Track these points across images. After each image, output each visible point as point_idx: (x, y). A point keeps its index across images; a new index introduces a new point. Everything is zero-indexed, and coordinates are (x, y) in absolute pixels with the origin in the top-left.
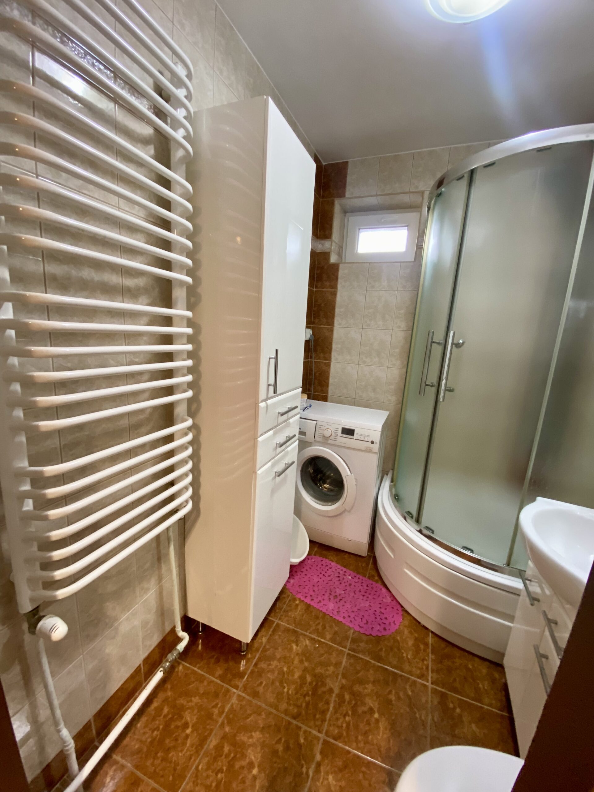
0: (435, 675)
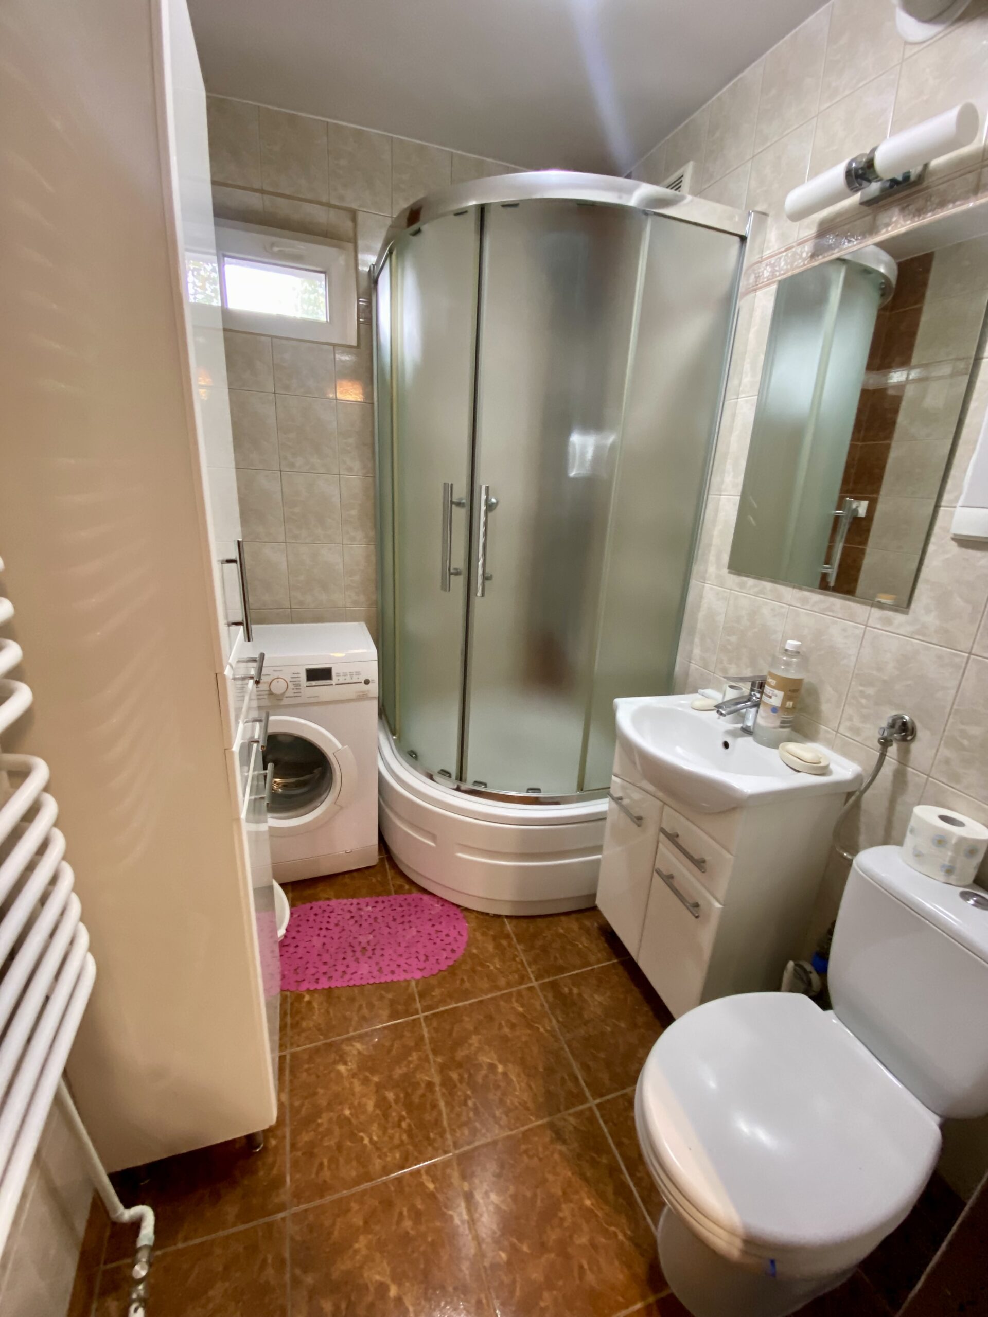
0: (534, 967)
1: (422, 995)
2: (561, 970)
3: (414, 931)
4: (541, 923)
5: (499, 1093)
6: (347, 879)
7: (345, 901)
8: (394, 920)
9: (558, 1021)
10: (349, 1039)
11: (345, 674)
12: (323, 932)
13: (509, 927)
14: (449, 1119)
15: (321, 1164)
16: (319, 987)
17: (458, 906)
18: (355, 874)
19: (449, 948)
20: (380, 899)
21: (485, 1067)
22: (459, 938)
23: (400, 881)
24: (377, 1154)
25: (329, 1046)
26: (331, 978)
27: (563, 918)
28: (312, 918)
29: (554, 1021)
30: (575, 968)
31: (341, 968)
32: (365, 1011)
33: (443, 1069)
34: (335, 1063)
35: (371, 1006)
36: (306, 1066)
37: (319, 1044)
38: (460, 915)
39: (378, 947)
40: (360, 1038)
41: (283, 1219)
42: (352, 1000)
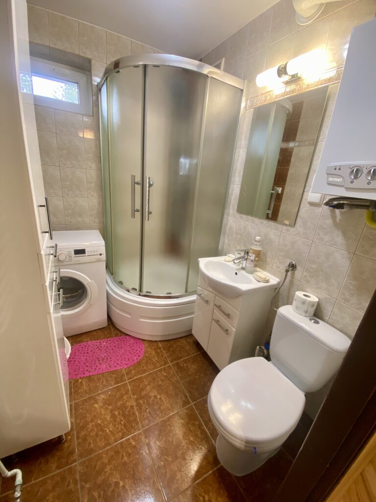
0: (170, 358)
1: (127, 374)
2: (180, 358)
3: (123, 351)
4: (172, 342)
5: (158, 406)
6: (95, 333)
7: (94, 342)
8: (115, 347)
9: (179, 377)
10: (99, 394)
11: (91, 252)
12: (86, 354)
13: (160, 345)
14: (140, 418)
15: (90, 443)
16: (85, 376)
17: (140, 339)
18: (98, 331)
19: (137, 355)
20: (109, 339)
21: (153, 397)
22: (141, 351)
23: (117, 332)
24: (112, 435)
25: (91, 397)
26: (90, 372)
27: (180, 340)
28: (81, 349)
29: (178, 377)
30: (185, 357)
31: (94, 368)
32: (105, 383)
33: (137, 400)
34: (93, 404)
35: (107, 380)
36: (81, 407)
37: (86, 398)
38: (141, 342)
39: (109, 358)
40: (103, 393)
41: (76, 465)
42: (99, 379)
